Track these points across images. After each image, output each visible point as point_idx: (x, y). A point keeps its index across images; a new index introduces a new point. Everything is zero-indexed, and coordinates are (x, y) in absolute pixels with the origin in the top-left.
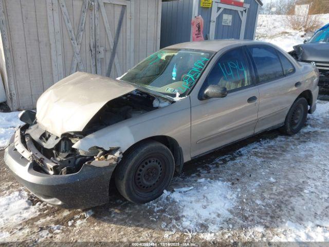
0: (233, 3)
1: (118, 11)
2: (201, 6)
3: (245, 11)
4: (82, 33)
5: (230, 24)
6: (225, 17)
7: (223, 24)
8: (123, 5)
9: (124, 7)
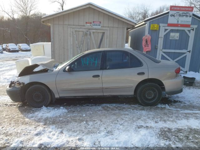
0: (180, 26)
1: (100, 35)
2: (151, 29)
3: (193, 30)
4: (82, 45)
5: (178, 39)
6: (172, 34)
7: (170, 39)
8: (103, 33)
9: (104, 33)
